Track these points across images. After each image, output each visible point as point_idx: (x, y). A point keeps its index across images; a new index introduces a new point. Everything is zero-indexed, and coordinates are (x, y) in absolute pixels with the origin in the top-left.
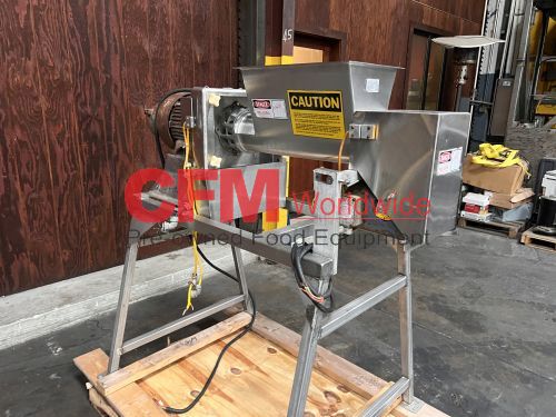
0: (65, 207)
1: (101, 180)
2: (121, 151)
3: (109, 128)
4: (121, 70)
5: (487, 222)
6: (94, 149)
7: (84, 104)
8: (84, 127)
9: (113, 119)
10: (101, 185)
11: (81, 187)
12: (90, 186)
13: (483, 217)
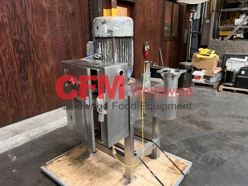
0: (10, 87)
1: (27, 73)
2: (36, 58)
3: (29, 46)
4: (33, 16)
5: (204, 83)
6: (22, 57)
7: (15, 34)
8: (16, 46)
9: (31, 42)
10: (27, 76)
11: (17, 77)
12: (21, 76)
13: (202, 81)
